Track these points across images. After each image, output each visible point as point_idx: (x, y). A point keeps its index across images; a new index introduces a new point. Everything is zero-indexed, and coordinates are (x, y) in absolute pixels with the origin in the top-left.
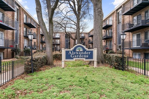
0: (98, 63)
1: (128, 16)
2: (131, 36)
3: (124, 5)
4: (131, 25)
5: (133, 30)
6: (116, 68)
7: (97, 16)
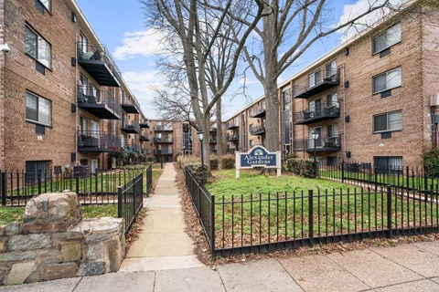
0: (283, 171)
1: (301, 99)
2: (306, 131)
3: (294, 81)
4: (307, 114)
5: (310, 122)
6: (306, 176)
7: (272, 104)
